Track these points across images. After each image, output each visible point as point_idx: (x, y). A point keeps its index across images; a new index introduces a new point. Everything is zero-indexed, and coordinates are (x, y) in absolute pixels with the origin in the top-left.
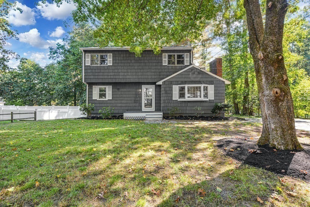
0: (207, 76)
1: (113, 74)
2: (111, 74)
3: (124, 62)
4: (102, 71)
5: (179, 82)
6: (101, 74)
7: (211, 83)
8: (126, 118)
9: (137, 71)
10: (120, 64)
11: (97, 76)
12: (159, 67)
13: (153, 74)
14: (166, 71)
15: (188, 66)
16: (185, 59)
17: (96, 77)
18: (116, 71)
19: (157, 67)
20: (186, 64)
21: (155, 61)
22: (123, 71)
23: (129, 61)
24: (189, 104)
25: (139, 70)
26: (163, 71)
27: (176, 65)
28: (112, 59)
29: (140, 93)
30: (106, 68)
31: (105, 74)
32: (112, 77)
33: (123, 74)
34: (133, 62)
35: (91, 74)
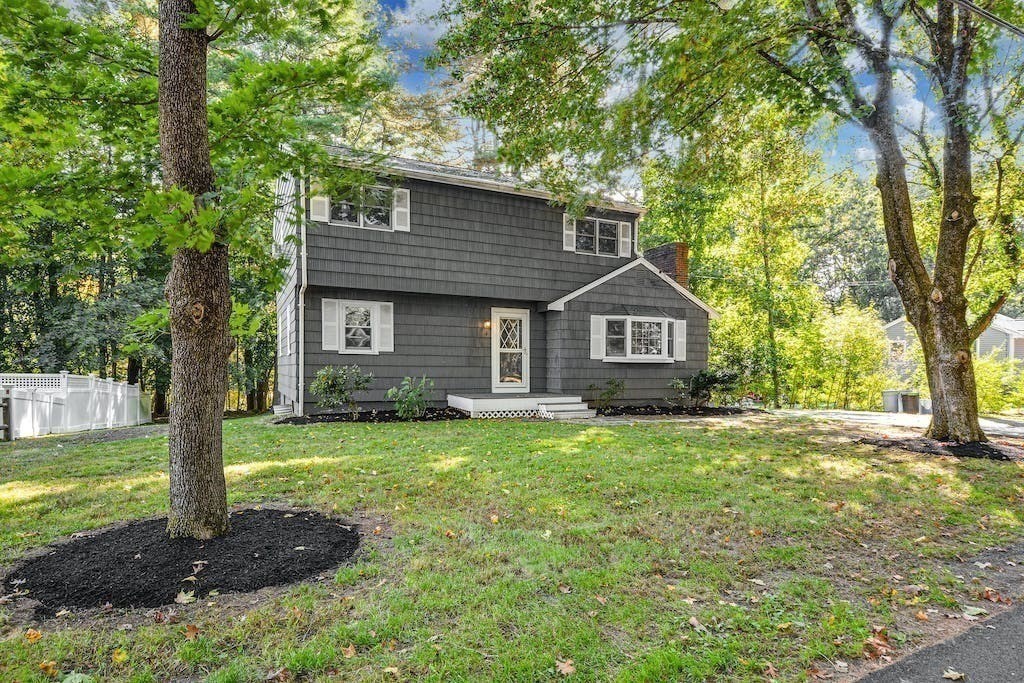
0: (672, 295)
1: (413, 262)
2: (405, 261)
3: (448, 223)
4: (373, 248)
5: (608, 307)
6: (370, 258)
7: (679, 314)
8: (481, 415)
9: (489, 259)
10: (435, 232)
11: (354, 265)
12: (554, 256)
13: (536, 274)
14: (571, 268)
15: (628, 261)
16: (621, 239)
17: (353, 268)
18: (423, 252)
19: (547, 255)
20: (622, 254)
21: (541, 235)
22: (446, 254)
23: (465, 225)
24: (630, 373)
25: (496, 260)
26: (564, 267)
27: (597, 254)
28: (408, 210)
29: (484, 332)
30: (387, 239)
31: (384, 260)
32: (409, 273)
33: (444, 266)
34: (477, 229)
35: (330, 255)
